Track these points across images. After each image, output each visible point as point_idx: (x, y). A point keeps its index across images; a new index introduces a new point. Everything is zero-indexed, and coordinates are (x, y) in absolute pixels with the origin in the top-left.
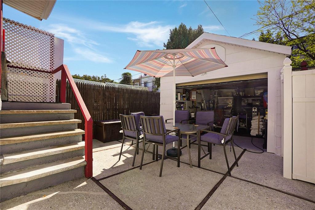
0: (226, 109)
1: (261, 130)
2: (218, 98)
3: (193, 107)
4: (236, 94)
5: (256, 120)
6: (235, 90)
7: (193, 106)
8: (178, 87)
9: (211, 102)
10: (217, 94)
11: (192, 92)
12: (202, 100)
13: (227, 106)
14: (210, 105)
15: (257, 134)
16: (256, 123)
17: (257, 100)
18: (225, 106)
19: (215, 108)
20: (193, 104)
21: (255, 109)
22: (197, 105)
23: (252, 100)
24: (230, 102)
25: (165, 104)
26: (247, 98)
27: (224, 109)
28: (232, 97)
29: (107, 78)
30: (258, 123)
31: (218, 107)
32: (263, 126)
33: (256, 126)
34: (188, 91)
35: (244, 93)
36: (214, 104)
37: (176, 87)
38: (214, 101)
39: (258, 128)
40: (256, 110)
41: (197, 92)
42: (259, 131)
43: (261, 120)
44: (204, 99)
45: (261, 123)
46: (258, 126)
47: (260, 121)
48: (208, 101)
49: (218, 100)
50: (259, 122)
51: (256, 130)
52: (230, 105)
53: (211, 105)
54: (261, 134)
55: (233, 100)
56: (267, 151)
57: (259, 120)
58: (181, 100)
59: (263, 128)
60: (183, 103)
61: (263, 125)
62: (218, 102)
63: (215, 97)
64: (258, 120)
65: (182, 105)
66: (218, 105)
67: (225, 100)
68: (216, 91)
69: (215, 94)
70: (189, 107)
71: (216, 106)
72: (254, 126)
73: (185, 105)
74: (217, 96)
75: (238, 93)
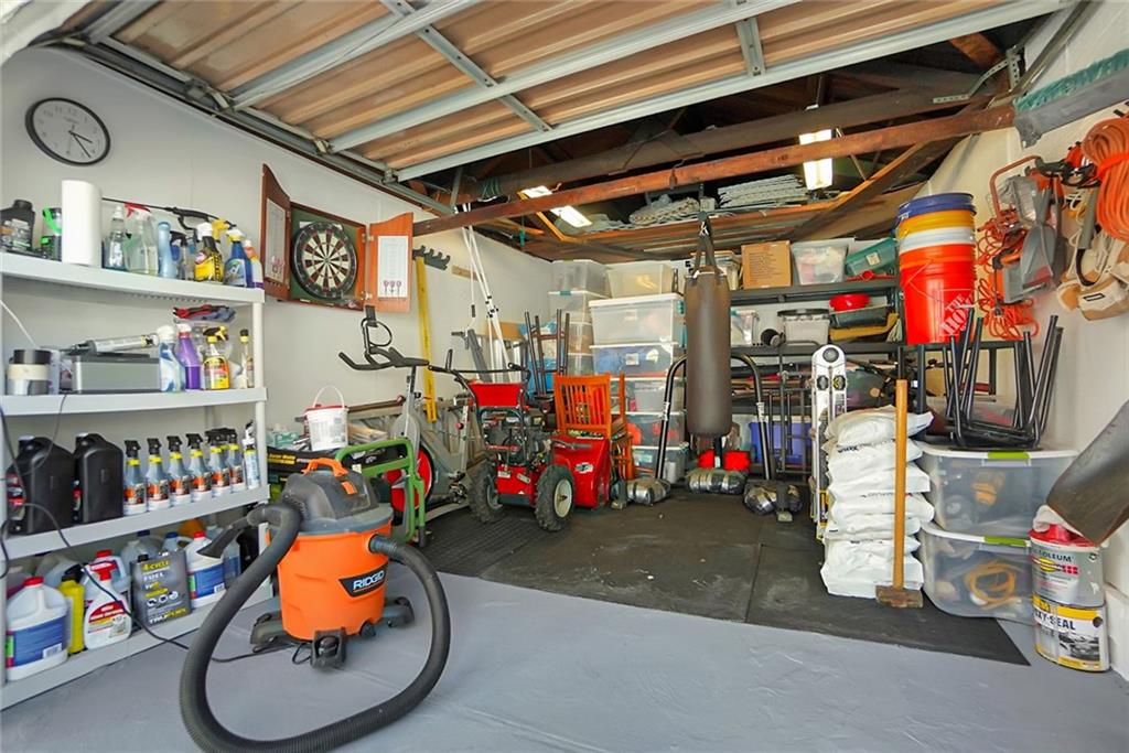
0: (635, 370)
2: (592, 304)
3: (377, 359)
4: (698, 268)
5: (865, 455)
6: (687, 264)
7: (373, 349)
10: (583, 284)
11: (380, 238)
15: (888, 580)
16: (869, 479)
18: (633, 350)
19: (578, 365)
20: (365, 333)
21: (830, 356)
27: (627, 370)
28: (673, 296)
30: (886, 475)
31: (591, 357)
32: (930, 511)
33: (875, 505)
34: (337, 233)
35: (735, 273)
39: (889, 521)
40: (840, 369)
42: (898, 555)
43: (911, 451)
44: (491, 305)
45: (917, 479)
46: (889, 505)
47: (910, 466)
49: (590, 320)
50: (900, 466)
51: (875, 546)
53: (552, 349)
54: (920, 578)
57: (901, 452)
61: (929, 496)
62: (589, 330)
64: (886, 451)
66: (590, 351)
67: (631, 318)
68: (578, 269)
69: (574, 283)
70: (342, 356)
71: (581, 355)
72: (851, 507)
73: (245, 333)
74: (584, 292)
75: (703, 263)
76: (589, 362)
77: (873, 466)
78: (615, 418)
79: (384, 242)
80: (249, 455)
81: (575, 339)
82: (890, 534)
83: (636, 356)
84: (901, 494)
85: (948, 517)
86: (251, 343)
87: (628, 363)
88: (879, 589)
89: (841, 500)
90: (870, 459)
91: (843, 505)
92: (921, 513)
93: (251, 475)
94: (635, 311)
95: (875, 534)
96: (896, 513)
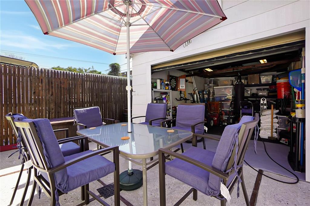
0: (224, 101)
1: (275, 130)
2: (214, 87)
3: (181, 99)
4: (238, 82)
5: (267, 116)
6: (235, 78)
7: (181, 97)
8: (155, 70)
9: (206, 93)
10: (212, 83)
11: (180, 79)
12: (194, 91)
13: (226, 98)
14: (204, 97)
15: (270, 136)
16: (268, 120)
17: (264, 89)
18: (223, 97)
19: (211, 100)
20: (180, 95)
21: (263, 100)
22: (188, 97)
23: (257, 89)
24: (229, 92)
25: (138, 95)
26: (250, 88)
27: (222, 101)
28: (232, 86)
29: (94, 69)
30: (270, 120)
31: (214, 98)
32: (278, 125)
33: (268, 124)
34: (174, 79)
35: (246, 81)
36: (209, 94)
37: (152, 70)
38: (209, 91)
39: (271, 127)
40: (265, 102)
41: (186, 81)
42: (272, 132)
43: (275, 116)
44: (196, 89)
45: (276, 120)
46: (270, 124)
47: (274, 118)
48: (201, 92)
49: (214, 91)
50: (272, 118)
51: (268, 131)
52: (230, 96)
53: (206, 96)
54: (276, 136)
55: (232, 90)
56: (307, 180)
57: (272, 116)
58: (161, 89)
59: (279, 127)
60: (166, 93)
61: (278, 123)
62: (214, 93)
63: (210, 87)
64: (270, 116)
65: (164, 96)
66: (214, 97)
67: (223, 90)
68: (211, 80)
69: (210, 83)
70: (176, 98)
71: (211, 97)
72: (264, 124)
73: (169, 96)
74: (212, 85)
75: (239, 81)
76: (213, 99)
77: (268, 118)
78: (220, 110)
79: (181, 79)
80: (170, 113)
81: (211, 94)
82: (271, 129)
83: (224, 98)
84: (272, 123)
85: (281, 126)
86: (170, 98)
87: (222, 99)
88: (268, 137)
89: (263, 123)
90: (268, 117)
91: (263, 124)
92: (276, 125)
93: (171, 115)
94: (223, 89)
95: (268, 129)
96: (271, 126)
